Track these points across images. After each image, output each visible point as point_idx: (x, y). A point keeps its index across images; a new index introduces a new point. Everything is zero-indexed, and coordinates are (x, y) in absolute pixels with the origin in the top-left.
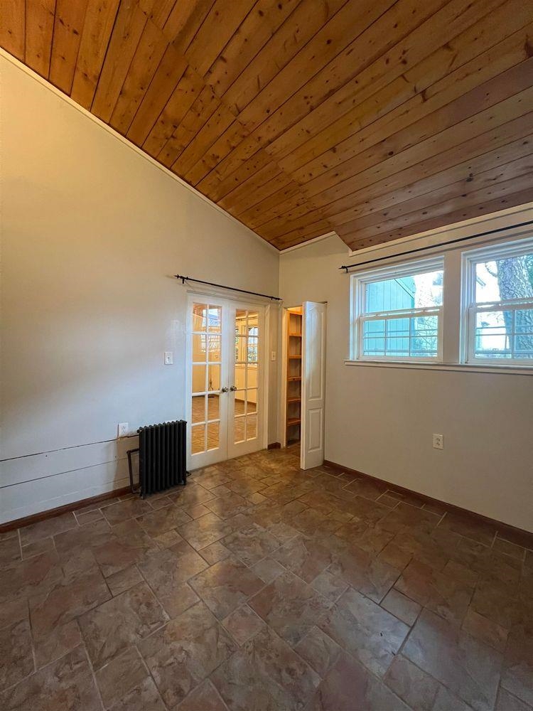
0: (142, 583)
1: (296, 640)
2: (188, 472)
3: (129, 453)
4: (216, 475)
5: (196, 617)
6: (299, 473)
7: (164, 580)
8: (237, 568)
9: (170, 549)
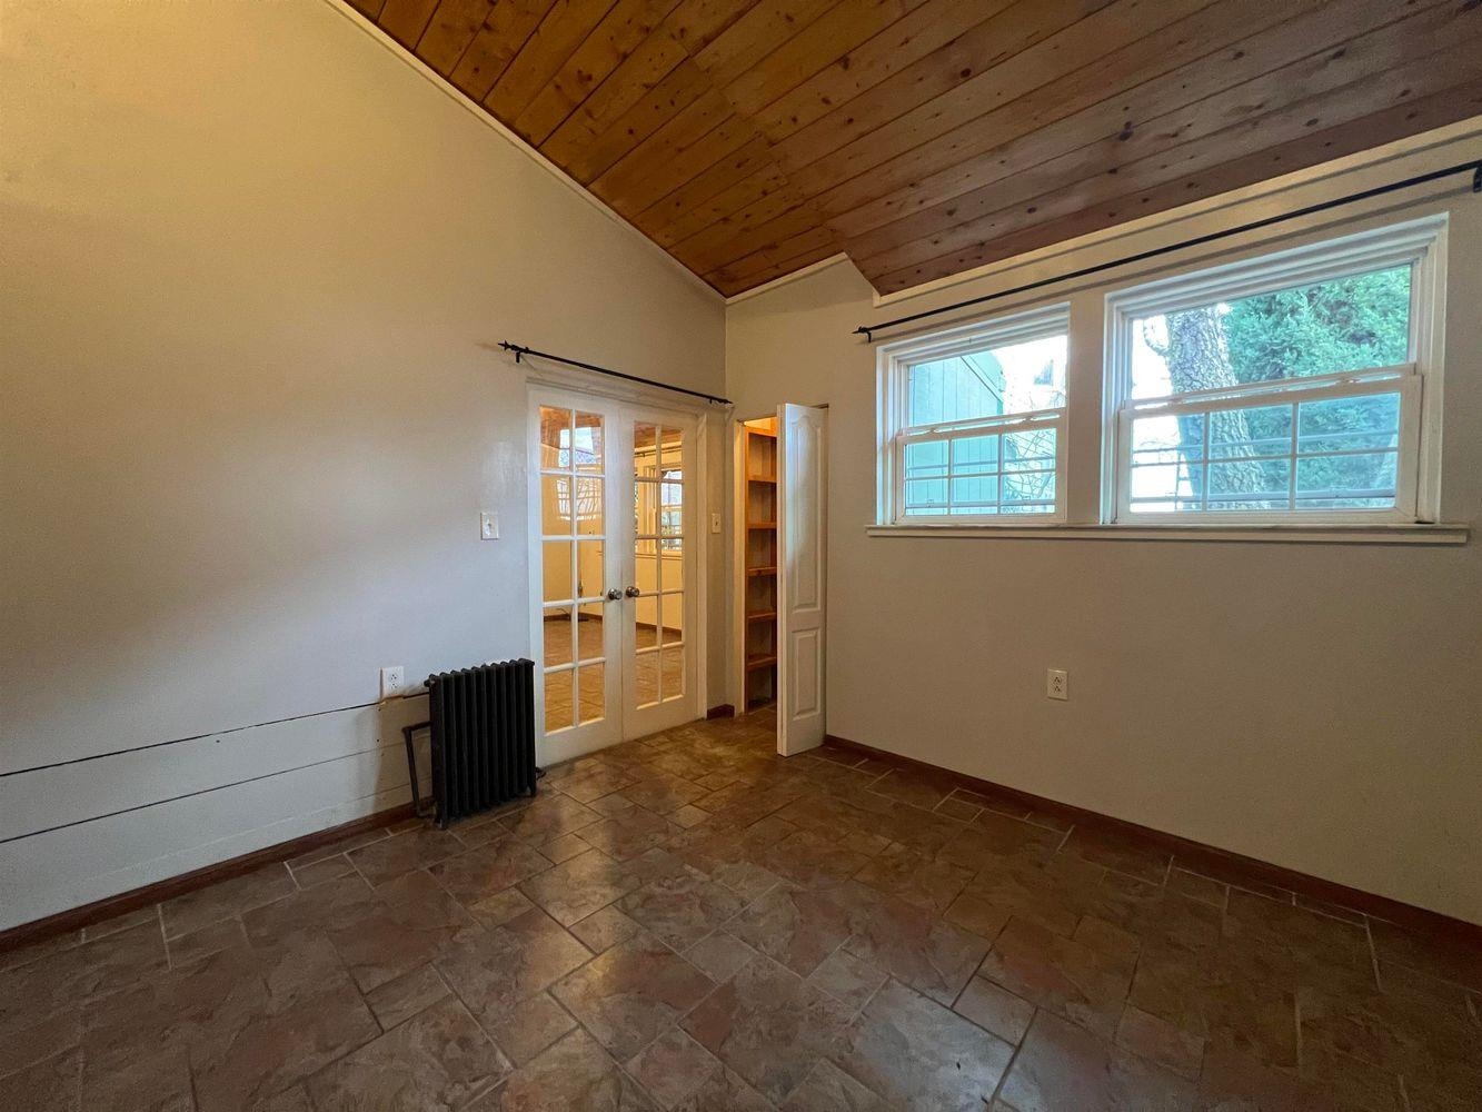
0: (448, 998)
1: (786, 1089)
2: (538, 770)
3: (408, 732)
4: (601, 773)
5: (571, 1058)
6: (774, 763)
7: (496, 990)
8: (653, 954)
9: (505, 926)
